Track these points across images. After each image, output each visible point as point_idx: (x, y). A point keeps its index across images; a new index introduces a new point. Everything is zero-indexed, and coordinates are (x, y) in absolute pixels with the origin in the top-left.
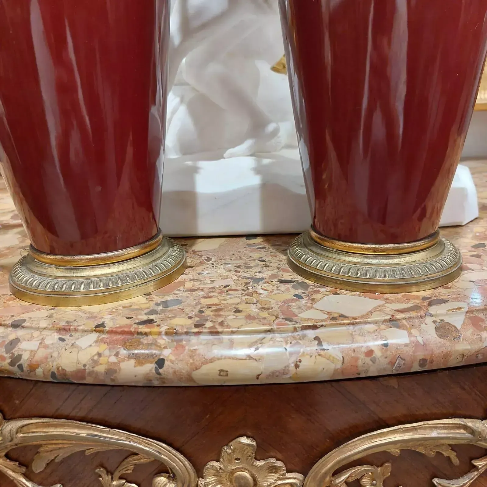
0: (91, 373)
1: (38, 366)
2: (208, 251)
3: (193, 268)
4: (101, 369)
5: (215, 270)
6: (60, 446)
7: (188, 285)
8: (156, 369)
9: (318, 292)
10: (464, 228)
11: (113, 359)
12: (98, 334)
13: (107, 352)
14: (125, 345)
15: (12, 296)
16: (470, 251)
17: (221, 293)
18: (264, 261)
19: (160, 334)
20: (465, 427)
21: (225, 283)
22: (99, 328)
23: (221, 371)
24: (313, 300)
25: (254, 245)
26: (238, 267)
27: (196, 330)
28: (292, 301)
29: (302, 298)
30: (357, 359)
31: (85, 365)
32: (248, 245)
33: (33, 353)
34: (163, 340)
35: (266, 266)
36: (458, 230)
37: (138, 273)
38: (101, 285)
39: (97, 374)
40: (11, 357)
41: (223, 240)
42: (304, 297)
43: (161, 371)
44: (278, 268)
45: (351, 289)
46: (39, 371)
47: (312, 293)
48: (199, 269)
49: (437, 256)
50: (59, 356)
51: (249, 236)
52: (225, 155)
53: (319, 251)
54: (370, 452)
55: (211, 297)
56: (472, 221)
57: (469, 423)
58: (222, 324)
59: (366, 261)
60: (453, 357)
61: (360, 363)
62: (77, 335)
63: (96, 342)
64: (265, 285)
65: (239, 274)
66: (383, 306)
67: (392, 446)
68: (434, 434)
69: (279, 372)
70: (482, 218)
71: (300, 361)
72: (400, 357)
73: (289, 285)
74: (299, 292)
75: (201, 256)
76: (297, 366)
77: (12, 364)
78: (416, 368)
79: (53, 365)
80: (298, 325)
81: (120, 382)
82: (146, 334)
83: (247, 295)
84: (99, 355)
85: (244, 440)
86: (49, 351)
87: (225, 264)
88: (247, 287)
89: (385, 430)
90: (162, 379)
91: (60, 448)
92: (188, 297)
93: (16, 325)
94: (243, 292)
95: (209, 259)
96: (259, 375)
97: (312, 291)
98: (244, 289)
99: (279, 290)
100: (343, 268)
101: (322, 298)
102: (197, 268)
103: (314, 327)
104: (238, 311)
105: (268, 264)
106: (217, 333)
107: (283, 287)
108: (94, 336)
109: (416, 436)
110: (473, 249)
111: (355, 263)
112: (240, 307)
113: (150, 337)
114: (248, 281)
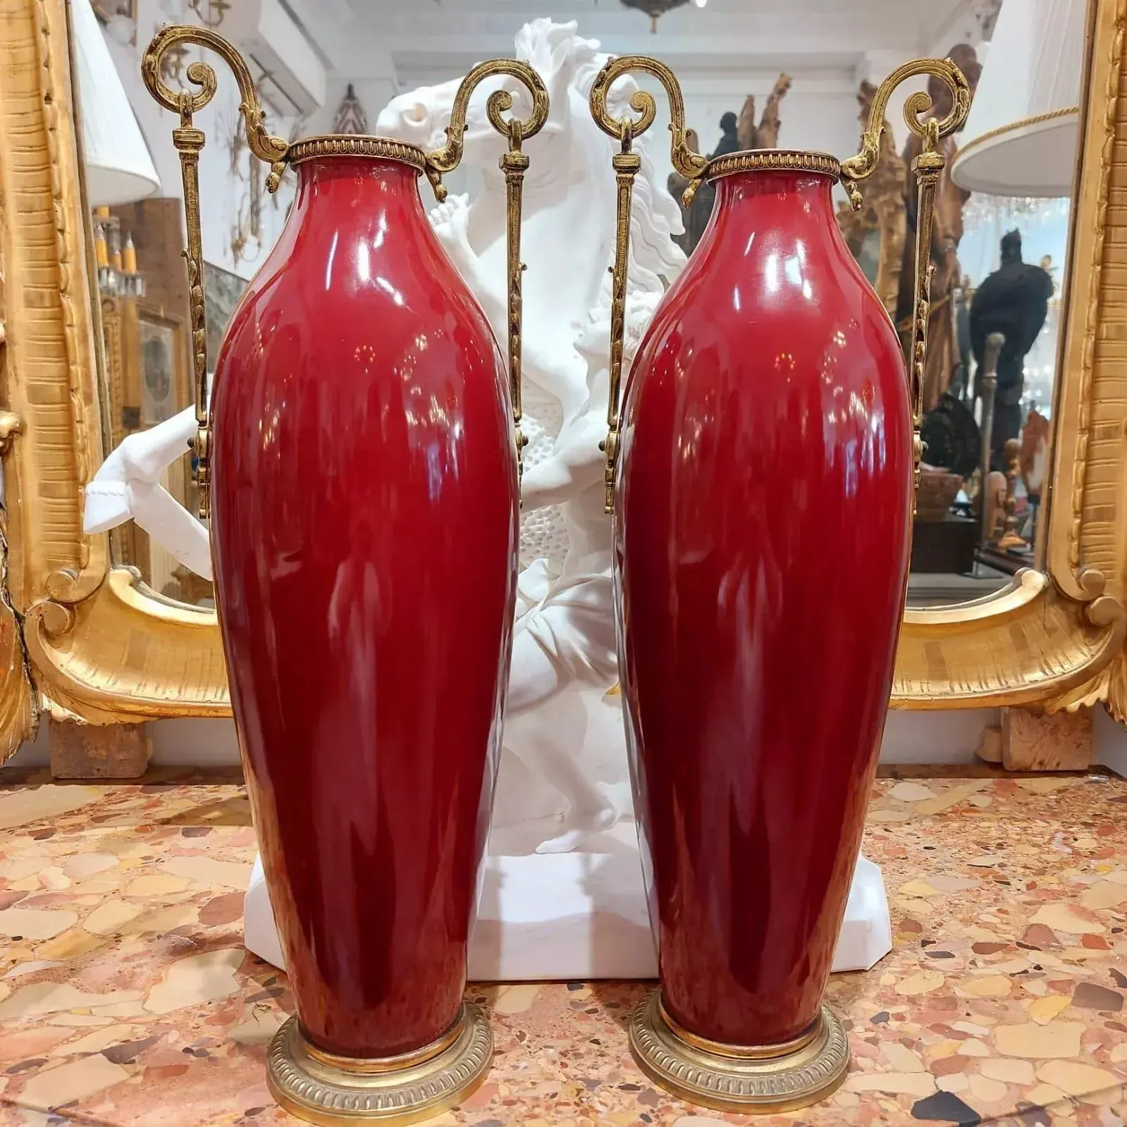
2: (518, 1016)
3: (504, 1055)
5: (534, 1061)
7: (504, 1091)
9: (669, 1109)
10: (868, 975)
15: (280, 1108)
16: (866, 1030)
17: (548, 1108)
18: (596, 1042)
21: (551, 1088)
25: (581, 1003)
26: (564, 1054)
29: (651, 1121)
32: (573, 1003)
35: (602, 1054)
36: (860, 979)
37: (443, 1078)
38: (403, 1101)
41: (537, 989)
42: (653, 1119)
44: (617, 1058)
45: (710, 1106)
47: (663, 1112)
48: (512, 1058)
49: (816, 1057)
51: (574, 983)
52: (537, 850)
53: (671, 1043)
59: (727, 1067)
64: (603, 1094)
65: (567, 1070)
73: (634, 1096)
74: (647, 1109)
75: (510, 1027)
83: (582, 1115)
87: (546, 1047)
88: (580, 1098)
92: (507, 1115)
94: (577, 1108)
95: (522, 1036)
97: (663, 1108)
98: (577, 1101)
99: (621, 1104)
100: (700, 1076)
101: (675, 1121)
102: (508, 1056)
105: (603, 1049)
107: (626, 1098)
110: (871, 1026)
111: (716, 1069)
114: (580, 1084)
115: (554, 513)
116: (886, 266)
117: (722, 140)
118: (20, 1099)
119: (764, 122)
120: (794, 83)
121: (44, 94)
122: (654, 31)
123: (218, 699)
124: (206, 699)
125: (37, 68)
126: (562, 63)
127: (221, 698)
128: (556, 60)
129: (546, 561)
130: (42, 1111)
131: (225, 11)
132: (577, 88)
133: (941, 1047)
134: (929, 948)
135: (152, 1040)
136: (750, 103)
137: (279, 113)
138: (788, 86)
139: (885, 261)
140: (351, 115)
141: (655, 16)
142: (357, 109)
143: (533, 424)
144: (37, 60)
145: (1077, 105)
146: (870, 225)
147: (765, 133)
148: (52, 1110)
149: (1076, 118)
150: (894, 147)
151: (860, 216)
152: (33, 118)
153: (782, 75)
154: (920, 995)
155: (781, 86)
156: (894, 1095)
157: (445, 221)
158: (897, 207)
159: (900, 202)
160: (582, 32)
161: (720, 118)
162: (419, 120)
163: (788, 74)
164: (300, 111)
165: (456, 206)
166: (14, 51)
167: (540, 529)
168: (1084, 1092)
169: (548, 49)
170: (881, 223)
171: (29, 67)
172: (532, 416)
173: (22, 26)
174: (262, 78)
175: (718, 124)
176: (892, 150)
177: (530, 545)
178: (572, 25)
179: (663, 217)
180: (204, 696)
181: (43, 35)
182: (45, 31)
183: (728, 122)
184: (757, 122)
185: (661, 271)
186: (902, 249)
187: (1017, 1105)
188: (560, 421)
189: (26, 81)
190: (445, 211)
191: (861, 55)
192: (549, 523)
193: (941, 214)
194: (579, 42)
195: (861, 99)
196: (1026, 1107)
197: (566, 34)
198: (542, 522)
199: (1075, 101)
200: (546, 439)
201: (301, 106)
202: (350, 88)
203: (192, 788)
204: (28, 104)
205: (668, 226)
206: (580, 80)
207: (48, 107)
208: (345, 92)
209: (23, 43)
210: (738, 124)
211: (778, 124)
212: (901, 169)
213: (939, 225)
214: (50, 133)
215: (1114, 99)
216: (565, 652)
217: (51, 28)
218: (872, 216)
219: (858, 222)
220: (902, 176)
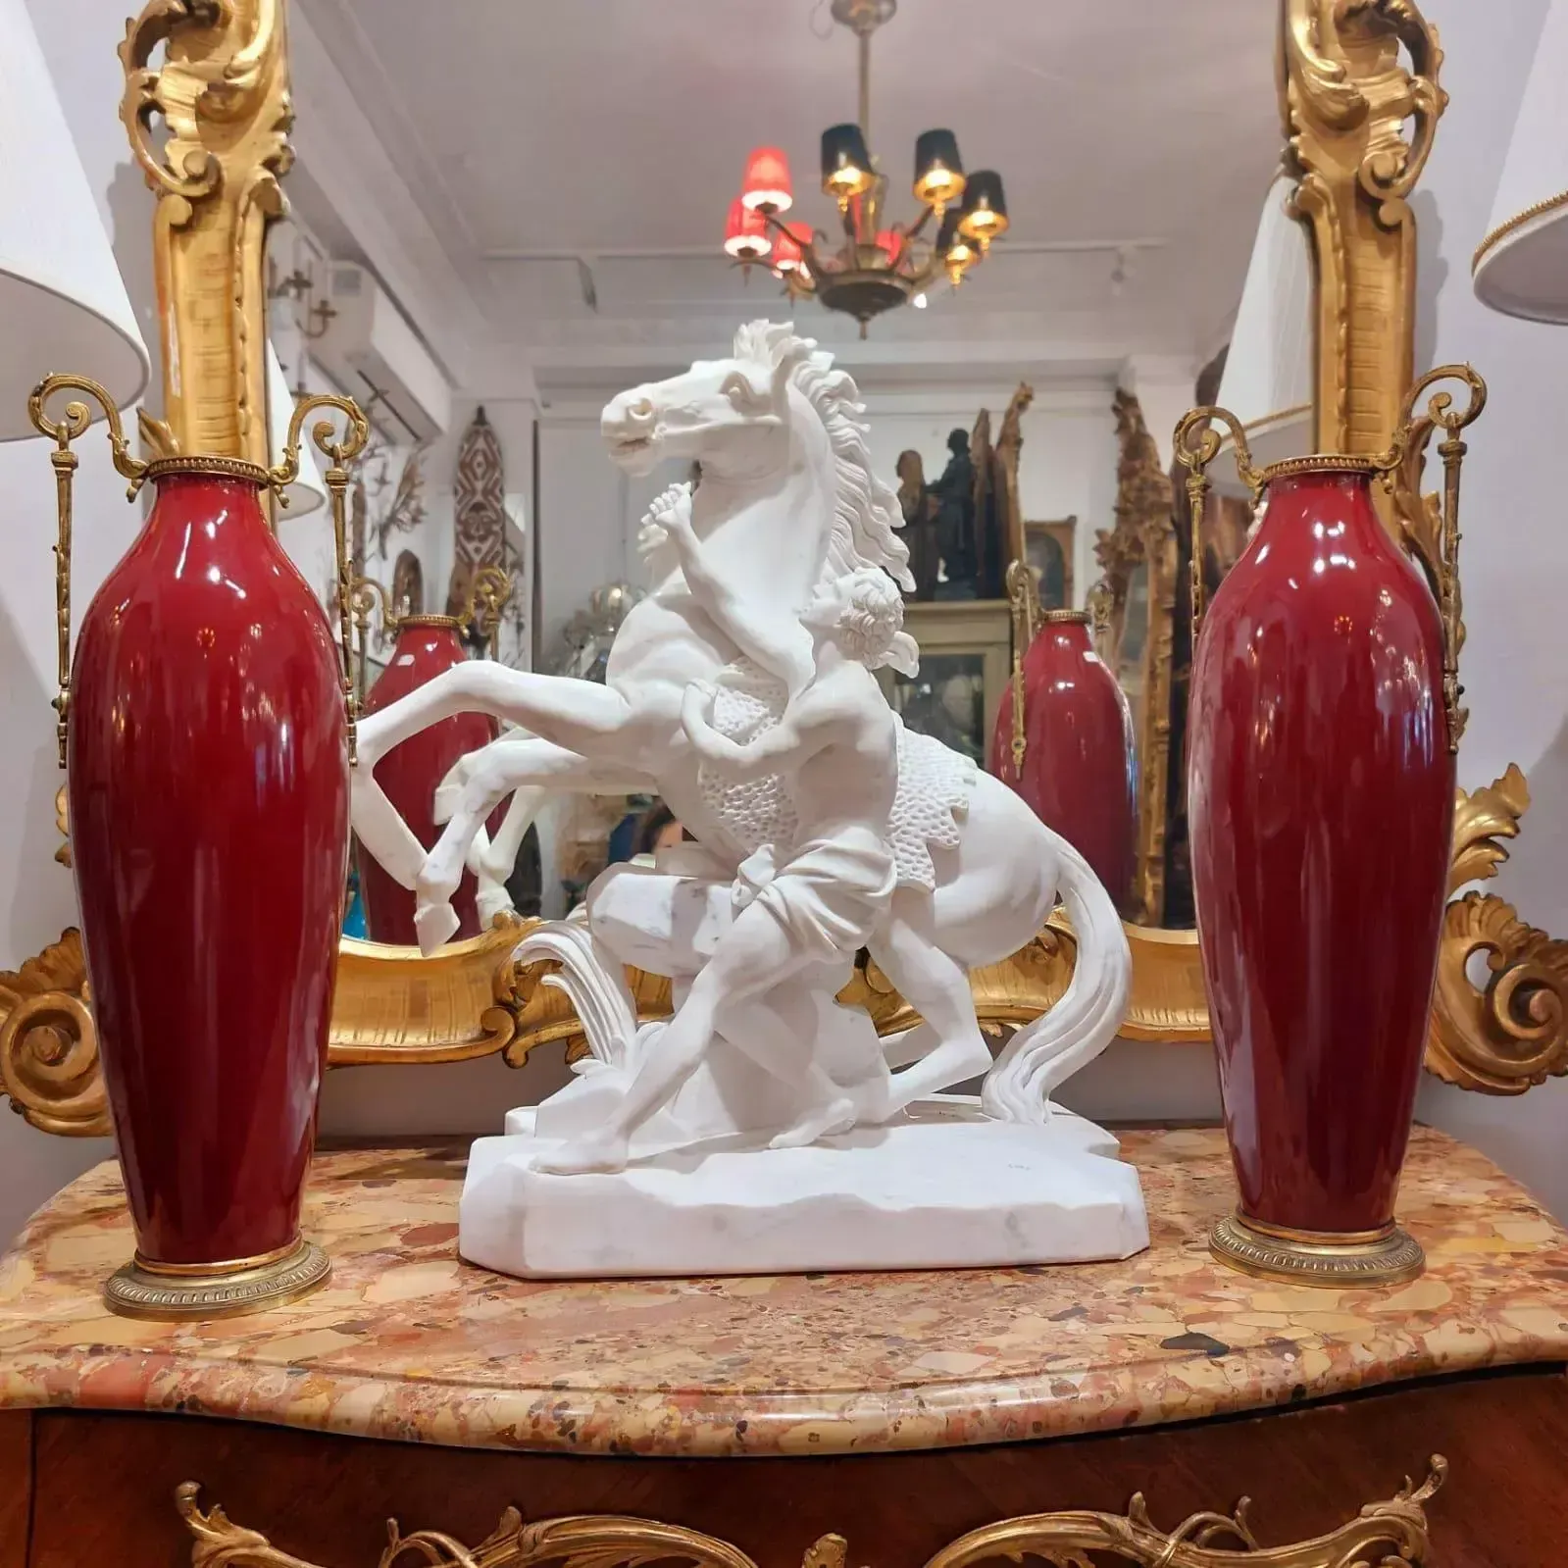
0: (660, 1441)
1: (594, 1435)
2: (758, 1296)
4: (673, 1435)
5: (777, 1323)
6: (597, 1555)
7: (749, 1341)
8: (737, 1433)
9: (917, 1348)
10: (1123, 1263)
11: (686, 1422)
12: (662, 1395)
13: (679, 1415)
14: (697, 1406)
16: (1119, 1298)
17: (795, 1351)
18: (841, 1311)
19: (736, 1393)
20: (1099, 1522)
21: (797, 1338)
22: (663, 1389)
23: (812, 1434)
24: (912, 1357)
25: (822, 1287)
26: (807, 1318)
27: (779, 1388)
28: (888, 1359)
29: (897, 1355)
30: (963, 1420)
31: (653, 1431)
32: (812, 1287)
33: (589, 1419)
34: (742, 1401)
35: (847, 1318)
39: (668, 1442)
40: (561, 1424)
41: (773, 1279)
42: (900, 1354)
43: (742, 1435)
44: (863, 1320)
46: (597, 1441)
47: (911, 1349)
48: (755, 1321)
50: (622, 1421)
52: (770, 1145)
54: (986, 1552)
55: (785, 1354)
56: (1138, 1253)
57: (1105, 1517)
58: (807, 1382)
60: (1072, 1420)
61: (967, 1425)
62: (637, 1397)
63: (663, 1403)
64: (849, 1341)
65: (811, 1328)
66: (995, 1362)
67: (1010, 1544)
68: (1061, 1529)
69: (876, 1436)
70: (1155, 1248)
71: (900, 1423)
72: (1011, 1419)
73: (880, 1341)
74: (894, 1348)
75: (750, 1303)
76: (896, 1429)
77: (562, 1433)
78: (1030, 1435)
79: (613, 1433)
80: (895, 1383)
81: (695, 1453)
82: (720, 1394)
83: (829, 1352)
84: (670, 1418)
85: (833, 1537)
86: (608, 1415)
87: (788, 1315)
88: (826, 1344)
89: (1002, 1522)
90: (744, 1447)
91: (597, 1558)
92: (754, 1356)
93: (559, 1387)
94: (823, 1349)
95: (763, 1309)
96: (854, 1440)
97: (908, 1348)
98: (824, 1345)
99: (868, 1346)
101: (921, 1354)
102: (752, 1320)
103: (914, 1385)
104: (821, 1369)
106: (804, 1392)
107: (873, 1343)
108: (659, 1398)
109: (1038, 1531)
110: (1124, 1295)
112: (825, 1366)
113: (726, 1398)
114: (825, 1336)
115: (780, 795)
116: (1158, 602)
117: (951, 462)
118: (256, 1357)
119: (1002, 441)
120: (1037, 396)
121: (239, 398)
122: (863, 336)
123: (398, 1043)
124: (385, 1043)
125: (233, 373)
126: (780, 361)
127: (402, 1041)
128: (774, 358)
129: (771, 846)
130: (281, 1366)
131: (330, 320)
132: (795, 384)
133: (1197, 1307)
134: (1189, 1246)
135: (378, 1320)
136: (984, 417)
137: (390, 441)
138: (1029, 397)
139: (1156, 596)
140: (481, 444)
141: (863, 320)
142: (489, 435)
143: (757, 705)
144: (233, 364)
145: (1309, 403)
146: (1135, 556)
147: (1003, 455)
148: (292, 1364)
149: (1308, 415)
150: (1158, 464)
151: (1124, 547)
152: (225, 423)
153: (1023, 385)
154: (1177, 1276)
155: (1021, 398)
156: (1144, 1336)
157: (668, 509)
158: (1166, 533)
159: (1169, 526)
160: (800, 331)
161: (947, 435)
162: (643, 414)
163: (1028, 384)
164: (417, 437)
165: (679, 494)
166: (207, 357)
167: (766, 812)
168: (1336, 1331)
169: (767, 347)
170: (1148, 554)
171: (224, 373)
172: (757, 698)
173: (219, 334)
174: (372, 399)
175: (945, 443)
176: (1155, 467)
177: (755, 830)
178: (789, 325)
179: (882, 509)
180: (383, 1040)
181: (241, 342)
182: (243, 338)
183: (957, 440)
184: (994, 439)
185: (882, 562)
186: (1173, 583)
187: (1266, 1340)
188: (785, 702)
189: (220, 386)
190: (669, 499)
191: (1122, 362)
192: (774, 806)
193: (1220, 542)
194: (797, 341)
195: (1115, 409)
196: (1276, 1341)
197: (782, 334)
198: (767, 805)
199: (1306, 399)
200: (770, 720)
201: (419, 433)
202: (481, 411)
203: (364, 1152)
204: (219, 409)
205: (888, 517)
206: (797, 376)
207: (241, 411)
208: (473, 416)
209: (218, 349)
210: (970, 444)
211: (1019, 442)
212: (1167, 488)
213: (1218, 552)
214: (243, 438)
215: (1343, 390)
216: (799, 922)
217: (249, 336)
218: (1137, 545)
219: (1121, 554)
220: (1169, 497)
